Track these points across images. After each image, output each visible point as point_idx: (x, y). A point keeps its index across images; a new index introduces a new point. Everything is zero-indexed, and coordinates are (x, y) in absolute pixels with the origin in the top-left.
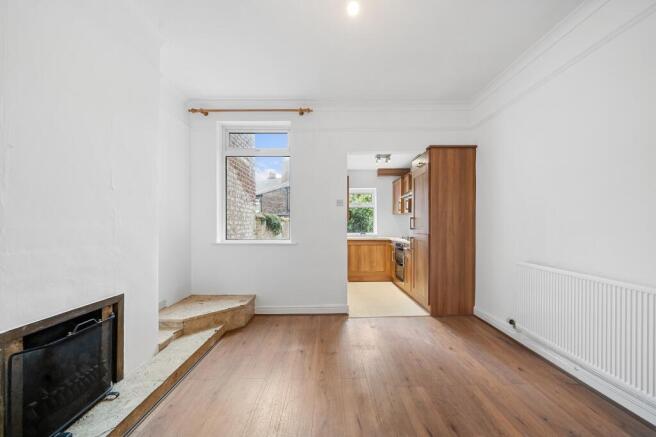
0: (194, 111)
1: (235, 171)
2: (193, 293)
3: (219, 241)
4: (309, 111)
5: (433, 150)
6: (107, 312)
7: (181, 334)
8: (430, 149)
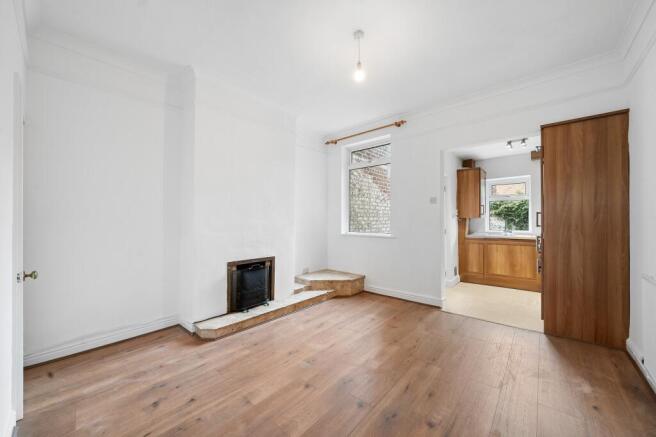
0: (328, 143)
1: (370, 177)
2: (329, 268)
3: (343, 232)
4: (402, 122)
5: (547, 131)
6: (268, 264)
7: (310, 288)
8: (543, 128)
